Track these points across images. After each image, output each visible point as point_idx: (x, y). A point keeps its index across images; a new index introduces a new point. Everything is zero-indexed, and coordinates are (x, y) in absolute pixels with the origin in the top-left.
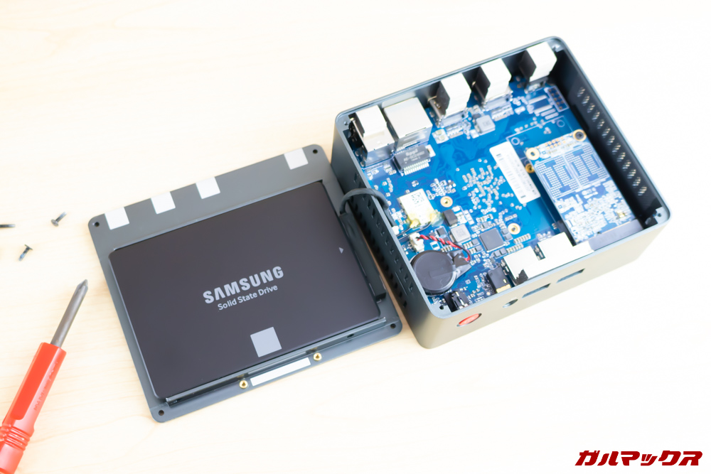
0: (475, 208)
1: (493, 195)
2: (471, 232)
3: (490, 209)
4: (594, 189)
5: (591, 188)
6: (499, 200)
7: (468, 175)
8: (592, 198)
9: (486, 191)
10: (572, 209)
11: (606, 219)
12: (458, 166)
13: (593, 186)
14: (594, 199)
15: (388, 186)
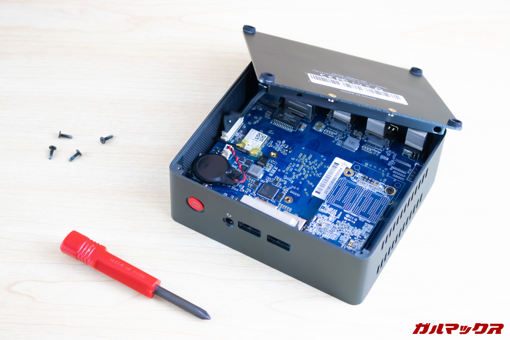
0: (284, 171)
1: (303, 176)
2: (264, 178)
3: (290, 179)
4: (356, 220)
5: (355, 217)
6: (302, 181)
7: (305, 156)
8: (348, 222)
9: (302, 171)
10: (328, 215)
11: (339, 238)
12: (306, 147)
13: (358, 218)
14: (349, 224)
15: (255, 120)
